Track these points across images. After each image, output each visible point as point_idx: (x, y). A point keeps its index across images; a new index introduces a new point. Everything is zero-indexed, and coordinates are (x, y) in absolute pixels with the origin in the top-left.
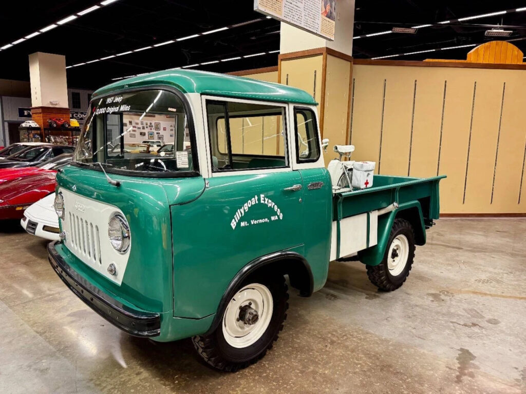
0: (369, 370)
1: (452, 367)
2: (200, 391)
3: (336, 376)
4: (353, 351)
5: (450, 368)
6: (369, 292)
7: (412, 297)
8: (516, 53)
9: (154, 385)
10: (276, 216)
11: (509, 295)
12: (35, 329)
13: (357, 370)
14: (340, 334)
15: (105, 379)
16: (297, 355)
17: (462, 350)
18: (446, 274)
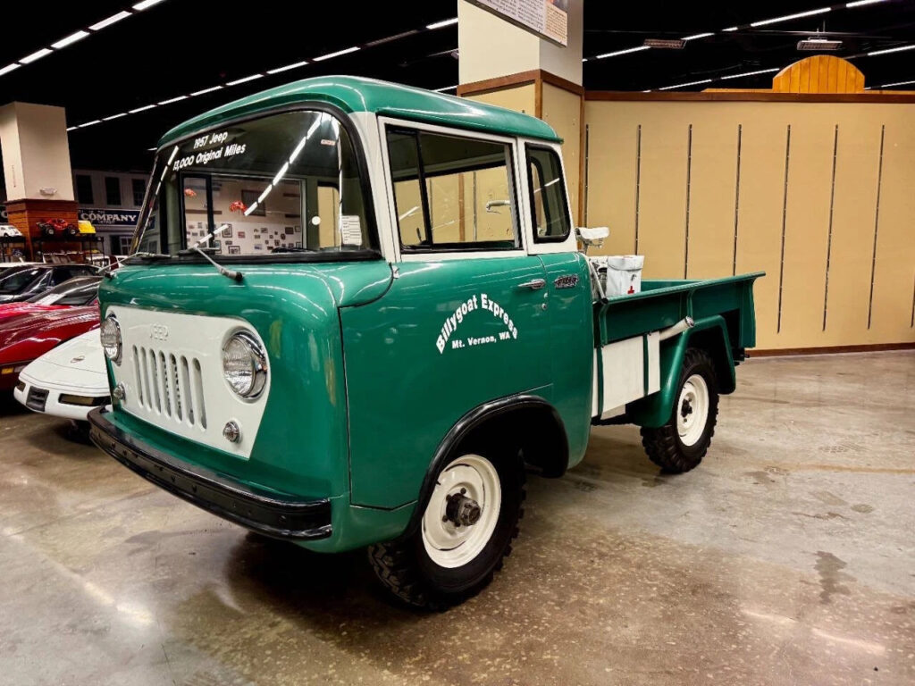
0: (672, 594)
1: (811, 581)
2: (389, 644)
3: (619, 606)
4: (639, 567)
5: (807, 583)
6: (647, 476)
7: (721, 479)
8: (853, 75)
9: (305, 641)
10: (508, 333)
11: (880, 467)
12: (71, 565)
13: (653, 595)
14: (612, 543)
15: (216, 637)
16: (545, 579)
17: (820, 554)
18: (769, 442)
